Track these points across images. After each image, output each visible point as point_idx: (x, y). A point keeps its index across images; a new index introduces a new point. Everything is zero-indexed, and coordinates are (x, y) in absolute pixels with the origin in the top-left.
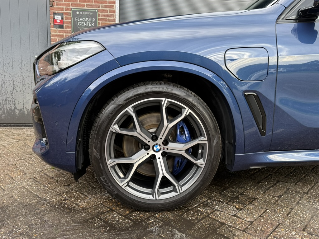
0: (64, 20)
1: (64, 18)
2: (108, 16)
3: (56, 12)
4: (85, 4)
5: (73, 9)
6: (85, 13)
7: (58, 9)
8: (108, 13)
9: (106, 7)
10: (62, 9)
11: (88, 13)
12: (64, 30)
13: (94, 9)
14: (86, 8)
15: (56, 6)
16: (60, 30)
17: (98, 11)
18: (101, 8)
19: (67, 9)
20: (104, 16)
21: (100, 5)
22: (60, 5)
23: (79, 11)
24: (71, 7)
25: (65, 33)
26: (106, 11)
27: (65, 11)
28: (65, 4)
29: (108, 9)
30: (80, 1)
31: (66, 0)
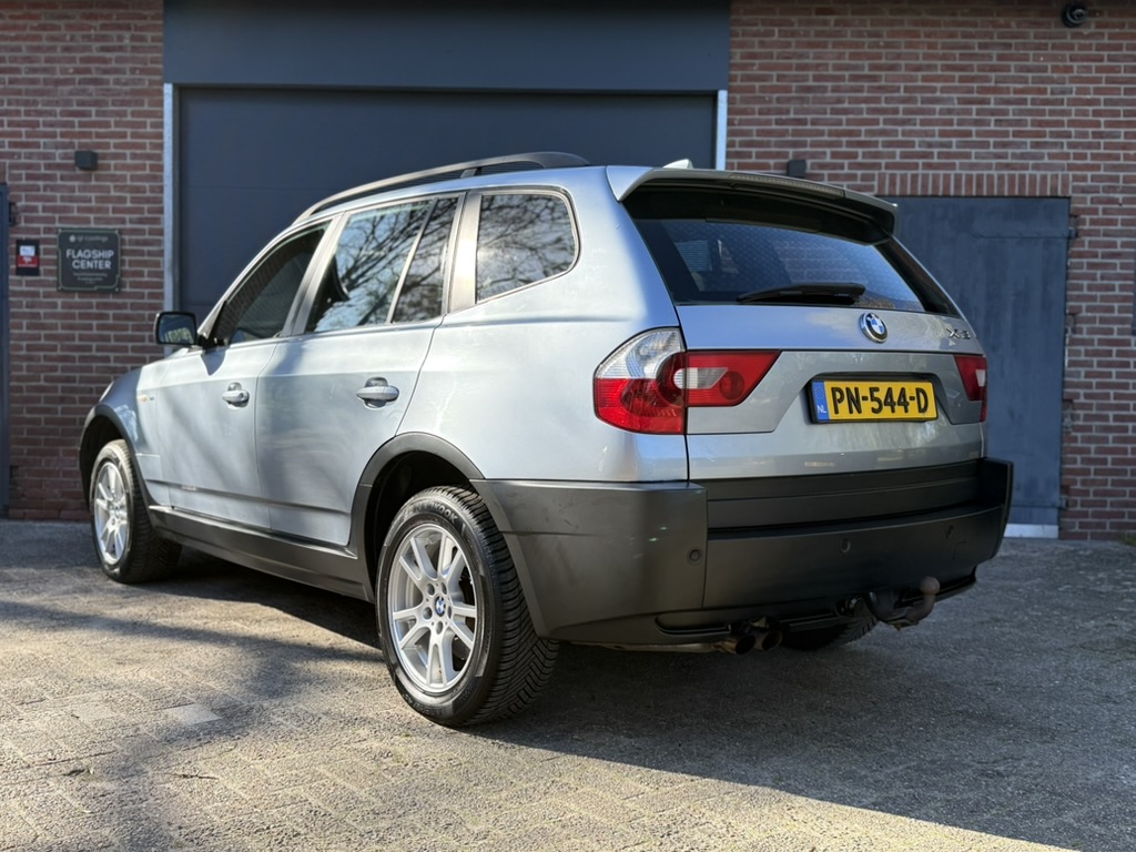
0: (42, 256)
1: (42, 252)
2: (146, 243)
4: (92, 216)
5: (63, 229)
6: (91, 238)
7: (28, 230)
8: (147, 237)
9: (141, 221)
10: (37, 231)
11: (98, 238)
12: (40, 281)
13: (111, 227)
14: (93, 225)
15: (23, 225)
16: (31, 281)
17: (121, 232)
18: (128, 226)
19: (48, 231)
20: (138, 243)
21: (127, 216)
22: (31, 220)
23: (76, 235)
24: (57, 225)
25: (44, 286)
26: (141, 232)
27: (42, 236)
28: (44, 218)
29: (146, 227)
30: (80, 209)
31: (45, 209)
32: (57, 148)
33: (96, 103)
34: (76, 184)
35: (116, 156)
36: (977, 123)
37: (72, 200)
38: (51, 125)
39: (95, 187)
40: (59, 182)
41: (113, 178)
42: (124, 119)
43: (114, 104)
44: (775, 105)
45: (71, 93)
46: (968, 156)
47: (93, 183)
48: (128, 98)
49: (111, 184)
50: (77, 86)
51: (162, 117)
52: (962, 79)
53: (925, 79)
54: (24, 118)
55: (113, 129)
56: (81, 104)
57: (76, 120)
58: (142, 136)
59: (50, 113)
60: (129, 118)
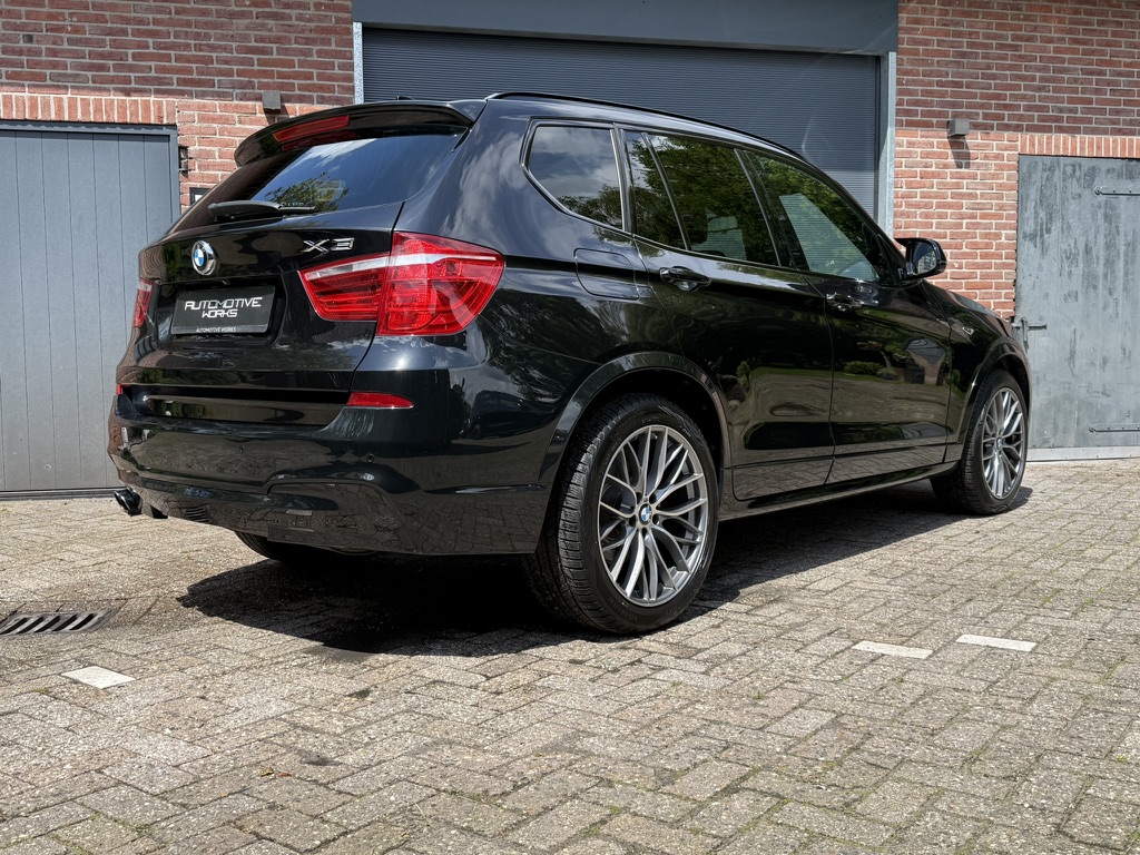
3: (198, 185)
7: (203, 177)
10: (214, 179)
15: (197, 171)
22: (207, 167)
32: (233, 88)
33: (277, 40)
36: (1097, 91)
38: (226, 62)
42: (309, 59)
43: (297, 43)
44: (936, 68)
45: (248, 28)
46: (1089, 121)
48: (314, 35)
50: (254, 20)
51: (352, 58)
52: (1085, 53)
53: (1057, 50)
54: (194, 53)
55: (297, 69)
56: (262, 40)
57: (255, 57)
58: (330, 78)
59: (225, 49)
60: (315, 58)
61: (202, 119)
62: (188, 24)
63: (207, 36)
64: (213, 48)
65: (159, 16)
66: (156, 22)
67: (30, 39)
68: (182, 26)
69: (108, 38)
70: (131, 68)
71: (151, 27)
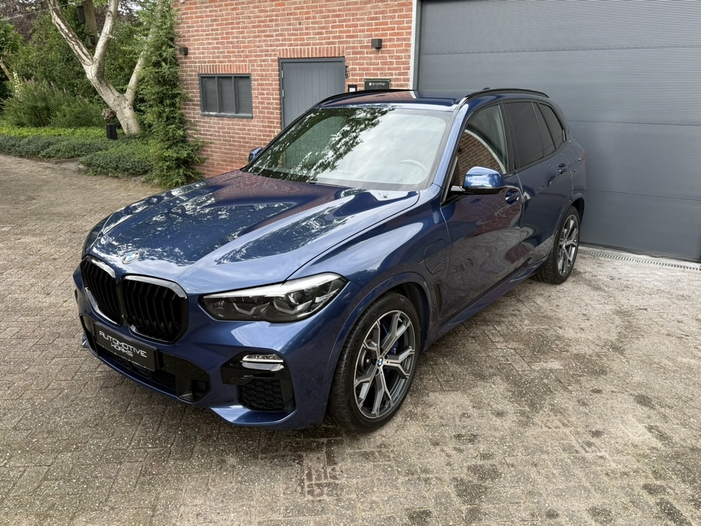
2: (402, 86)
3: (351, 83)
4: (379, 72)
5: (366, 79)
6: (378, 84)
7: (353, 80)
8: (402, 82)
9: (400, 74)
10: (356, 80)
11: (381, 84)
13: (387, 78)
14: (379, 77)
15: (351, 77)
17: (391, 80)
18: (394, 77)
19: (361, 80)
20: (398, 86)
21: (394, 72)
22: (354, 75)
23: (372, 82)
24: (364, 77)
26: (400, 80)
27: (359, 83)
28: (359, 74)
29: (402, 77)
30: (374, 69)
31: (360, 69)
32: (365, 37)
33: (382, 12)
34: (373, 55)
35: (390, 40)
37: (371, 64)
38: (363, 26)
39: (381, 57)
40: (366, 55)
41: (389, 52)
42: (394, 20)
43: (390, 13)
45: (371, 8)
47: (380, 55)
48: (397, 8)
49: (388, 55)
51: (411, 17)
54: (352, 23)
55: (389, 26)
56: (376, 13)
57: (373, 22)
58: (402, 29)
59: (362, 19)
60: (397, 19)
61: (354, 53)
62: (350, 10)
63: (357, 14)
64: (358, 20)
65: (340, 7)
66: (340, 10)
67: (300, 24)
68: (348, 11)
69: (323, 20)
70: (331, 33)
71: (338, 13)
